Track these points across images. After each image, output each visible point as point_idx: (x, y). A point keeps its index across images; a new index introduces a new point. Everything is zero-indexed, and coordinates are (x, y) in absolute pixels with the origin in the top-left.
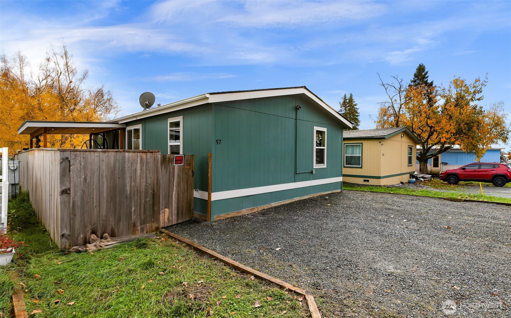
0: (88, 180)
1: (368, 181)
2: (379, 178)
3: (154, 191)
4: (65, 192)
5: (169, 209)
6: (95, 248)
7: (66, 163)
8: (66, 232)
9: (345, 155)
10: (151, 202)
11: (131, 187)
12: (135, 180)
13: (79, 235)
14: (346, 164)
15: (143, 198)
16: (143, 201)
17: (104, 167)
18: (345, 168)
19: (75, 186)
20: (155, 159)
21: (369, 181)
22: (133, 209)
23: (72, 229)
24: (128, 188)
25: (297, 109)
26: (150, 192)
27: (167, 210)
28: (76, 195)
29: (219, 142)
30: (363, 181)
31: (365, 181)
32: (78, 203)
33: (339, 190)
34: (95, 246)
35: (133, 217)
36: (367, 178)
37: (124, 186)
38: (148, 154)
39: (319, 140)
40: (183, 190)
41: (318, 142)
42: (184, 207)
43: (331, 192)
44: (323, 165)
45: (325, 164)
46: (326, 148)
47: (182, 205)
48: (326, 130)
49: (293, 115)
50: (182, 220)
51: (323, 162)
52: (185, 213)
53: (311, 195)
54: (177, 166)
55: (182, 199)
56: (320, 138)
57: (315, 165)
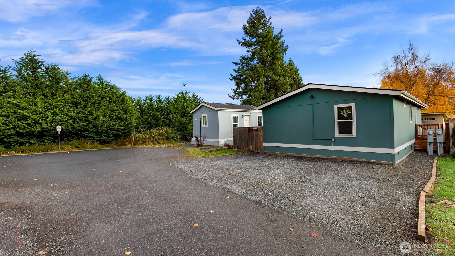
0: (236, 135)
4: (233, 137)
7: (233, 131)
10: (247, 142)
13: (235, 147)
16: (245, 141)
17: (238, 132)
20: (247, 130)
22: (243, 143)
23: (234, 145)
24: (242, 137)
25: (312, 97)
26: (246, 139)
27: (251, 146)
28: (235, 138)
29: (265, 123)
32: (235, 140)
33: (391, 162)
34: (236, 150)
35: (243, 146)
39: (346, 114)
40: (258, 141)
41: (346, 116)
42: (259, 147)
43: (366, 161)
44: (350, 135)
45: (354, 134)
46: (354, 120)
47: (258, 146)
48: (353, 105)
49: (310, 102)
50: (258, 151)
51: (351, 132)
52: (259, 149)
53: (333, 157)
54: (255, 132)
55: (258, 144)
56: (348, 113)
57: (337, 134)
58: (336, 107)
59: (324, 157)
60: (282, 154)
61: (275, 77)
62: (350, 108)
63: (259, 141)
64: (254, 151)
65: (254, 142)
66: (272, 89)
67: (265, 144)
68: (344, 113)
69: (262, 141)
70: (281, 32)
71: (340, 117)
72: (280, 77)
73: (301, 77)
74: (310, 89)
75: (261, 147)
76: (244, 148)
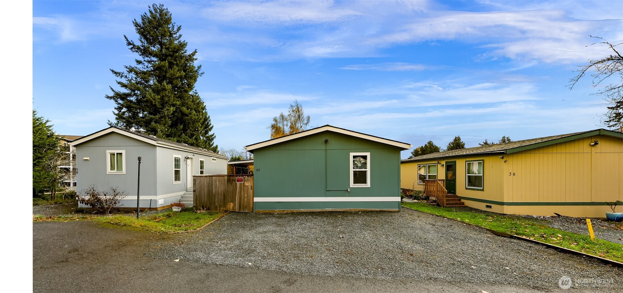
0: (201, 187)
1: (490, 207)
2: (502, 204)
3: (224, 193)
4: (194, 191)
5: (233, 203)
6: (199, 212)
7: (194, 181)
8: (195, 205)
9: (467, 175)
10: (223, 198)
11: (215, 191)
12: (216, 189)
13: (198, 207)
14: (469, 186)
15: (220, 196)
16: (220, 197)
17: (206, 183)
18: (467, 190)
19: (197, 189)
20: (224, 180)
21: (492, 207)
22: (216, 200)
23: (196, 204)
24: (214, 191)
25: (326, 141)
26: (223, 194)
27: (232, 204)
28: (197, 192)
29: (258, 170)
30: (485, 206)
31: (487, 206)
32: (198, 195)
33: (397, 209)
34: (200, 212)
35: (216, 204)
36: (489, 203)
37: (212, 190)
38: (222, 177)
39: (360, 163)
40: (244, 195)
41: (359, 165)
42: (246, 204)
43: (378, 210)
44: (364, 184)
45: (368, 184)
46: (368, 170)
47: (243, 203)
48: (368, 154)
49: (323, 147)
50: (243, 211)
51: (365, 182)
52: (246, 208)
53: (348, 209)
54: (238, 183)
55: (243, 199)
56: (362, 162)
57: (352, 185)
58: (352, 154)
59: (338, 210)
60: (285, 211)
61: (184, 109)
62: (365, 157)
63: (246, 195)
64: (236, 211)
65: (238, 198)
66: (179, 125)
67: (256, 199)
68: (358, 162)
69: (251, 196)
70: (194, 53)
71: (355, 165)
72: (191, 110)
73: (209, 116)
74: (327, 132)
75: (249, 204)
76: (218, 207)
